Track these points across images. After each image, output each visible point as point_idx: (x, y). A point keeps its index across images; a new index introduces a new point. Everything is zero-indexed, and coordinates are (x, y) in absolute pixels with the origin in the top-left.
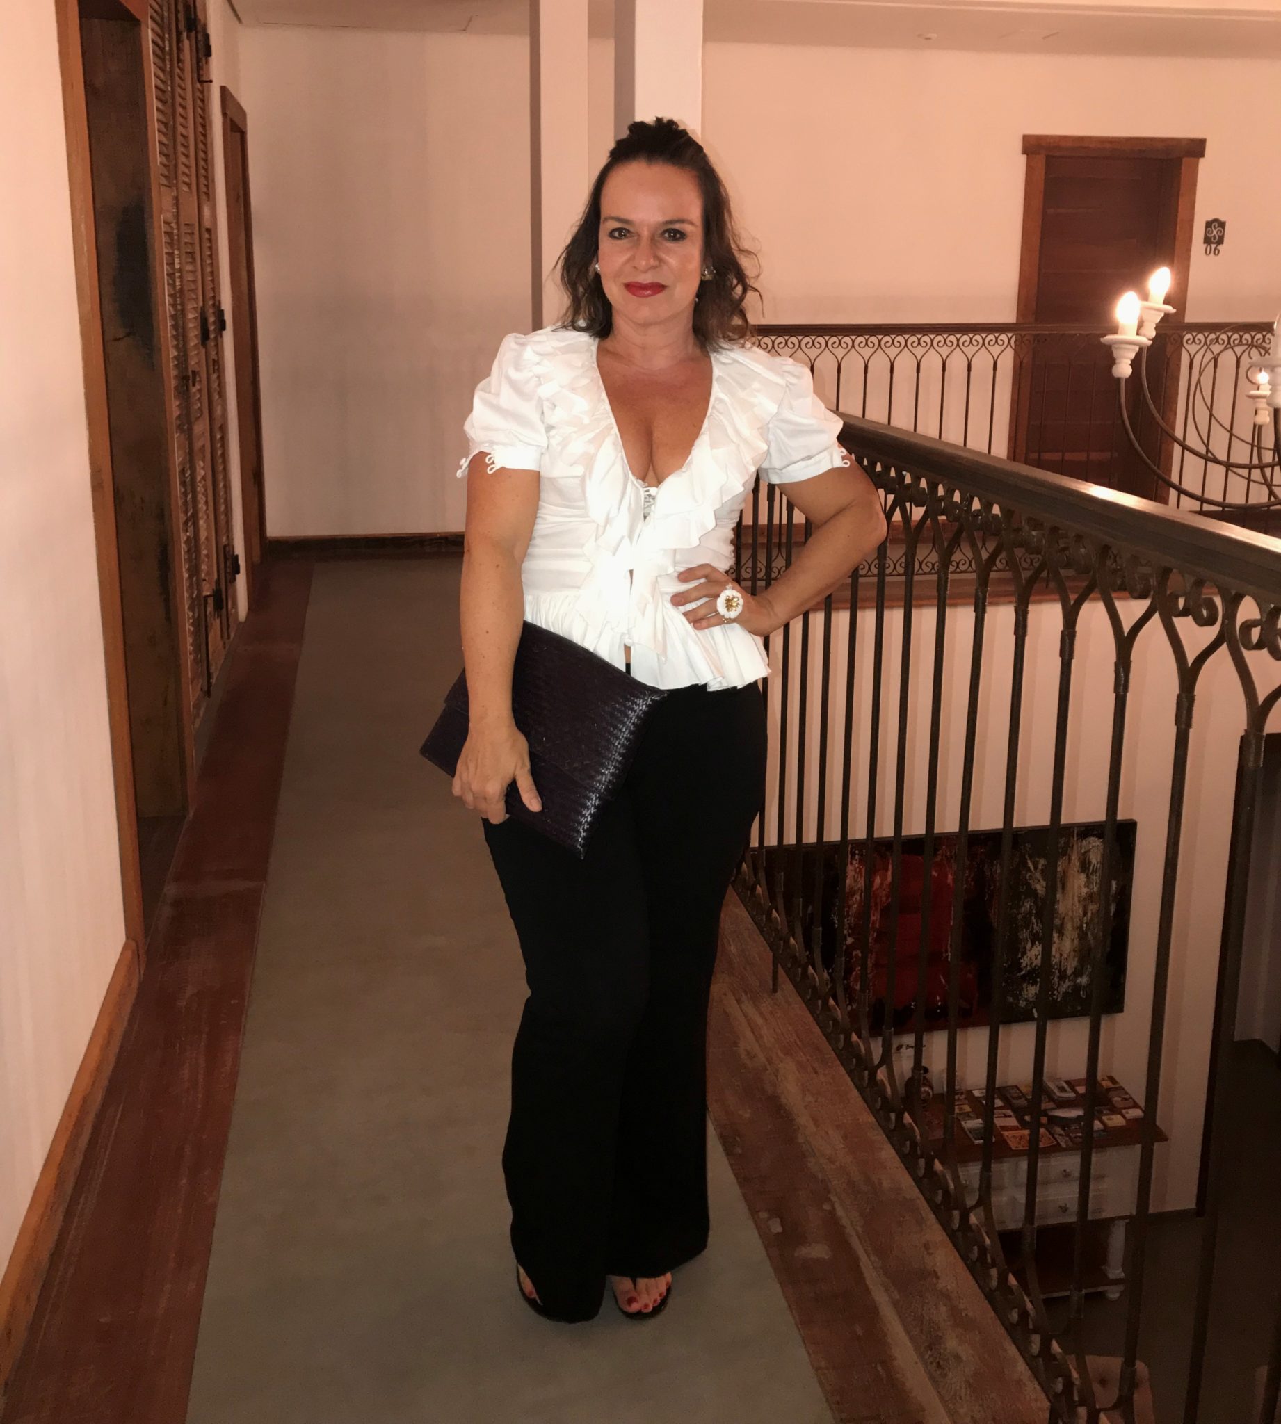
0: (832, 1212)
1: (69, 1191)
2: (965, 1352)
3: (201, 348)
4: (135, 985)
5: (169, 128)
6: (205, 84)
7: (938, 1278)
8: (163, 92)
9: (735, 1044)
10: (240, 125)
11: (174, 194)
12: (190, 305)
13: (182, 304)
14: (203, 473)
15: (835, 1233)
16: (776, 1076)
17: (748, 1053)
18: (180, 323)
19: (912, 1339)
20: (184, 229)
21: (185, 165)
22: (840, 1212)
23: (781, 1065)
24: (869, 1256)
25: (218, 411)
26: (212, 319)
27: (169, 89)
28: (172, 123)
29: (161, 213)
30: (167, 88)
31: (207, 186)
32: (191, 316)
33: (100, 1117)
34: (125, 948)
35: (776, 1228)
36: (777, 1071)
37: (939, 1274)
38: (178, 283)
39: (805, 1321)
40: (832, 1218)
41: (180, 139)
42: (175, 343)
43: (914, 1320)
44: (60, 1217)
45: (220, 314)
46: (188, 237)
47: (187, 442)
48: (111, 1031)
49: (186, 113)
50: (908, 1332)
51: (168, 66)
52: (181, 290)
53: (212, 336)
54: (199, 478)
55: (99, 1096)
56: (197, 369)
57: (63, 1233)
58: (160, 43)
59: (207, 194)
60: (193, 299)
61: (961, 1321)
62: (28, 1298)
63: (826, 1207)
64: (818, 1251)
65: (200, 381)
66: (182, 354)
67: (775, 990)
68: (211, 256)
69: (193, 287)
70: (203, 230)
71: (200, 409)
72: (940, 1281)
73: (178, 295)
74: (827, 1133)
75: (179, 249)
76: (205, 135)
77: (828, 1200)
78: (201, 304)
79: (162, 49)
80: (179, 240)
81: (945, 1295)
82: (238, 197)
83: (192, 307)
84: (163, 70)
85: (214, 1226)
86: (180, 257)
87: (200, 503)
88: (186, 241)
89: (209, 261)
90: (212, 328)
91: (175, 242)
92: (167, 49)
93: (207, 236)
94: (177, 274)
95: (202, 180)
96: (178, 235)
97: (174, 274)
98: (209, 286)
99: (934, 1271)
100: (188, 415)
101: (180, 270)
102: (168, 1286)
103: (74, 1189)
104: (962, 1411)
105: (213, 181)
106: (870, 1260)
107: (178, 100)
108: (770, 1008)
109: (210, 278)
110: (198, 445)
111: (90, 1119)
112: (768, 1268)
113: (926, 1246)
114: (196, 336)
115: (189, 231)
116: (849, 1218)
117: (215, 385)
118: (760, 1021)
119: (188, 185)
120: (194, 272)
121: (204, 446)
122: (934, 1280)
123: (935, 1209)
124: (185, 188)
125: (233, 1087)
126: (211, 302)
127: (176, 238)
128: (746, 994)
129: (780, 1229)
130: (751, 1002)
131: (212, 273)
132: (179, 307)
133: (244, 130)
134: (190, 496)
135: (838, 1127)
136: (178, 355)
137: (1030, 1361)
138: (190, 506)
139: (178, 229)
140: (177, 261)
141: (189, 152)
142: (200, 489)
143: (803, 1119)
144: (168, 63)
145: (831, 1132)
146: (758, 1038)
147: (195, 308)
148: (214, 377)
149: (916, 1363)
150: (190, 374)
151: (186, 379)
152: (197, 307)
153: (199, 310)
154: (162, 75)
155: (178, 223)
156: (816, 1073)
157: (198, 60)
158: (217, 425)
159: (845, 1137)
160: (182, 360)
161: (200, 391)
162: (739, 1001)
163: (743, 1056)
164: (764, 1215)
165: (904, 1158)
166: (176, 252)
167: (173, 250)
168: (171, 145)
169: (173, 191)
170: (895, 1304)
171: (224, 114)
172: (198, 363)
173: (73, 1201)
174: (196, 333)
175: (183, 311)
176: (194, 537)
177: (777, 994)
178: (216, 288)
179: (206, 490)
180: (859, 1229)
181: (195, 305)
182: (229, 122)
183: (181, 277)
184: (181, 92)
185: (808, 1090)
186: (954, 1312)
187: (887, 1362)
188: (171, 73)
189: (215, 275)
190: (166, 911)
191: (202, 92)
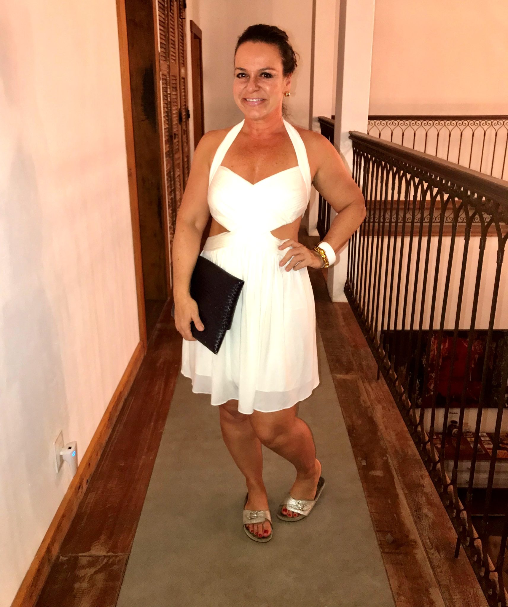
0: (387, 460)
1: (114, 423)
2: (430, 515)
3: (179, 124)
4: (142, 357)
5: (166, 36)
6: (184, 19)
7: (424, 488)
8: (164, 23)
9: (359, 397)
10: (199, 36)
11: (168, 63)
12: (174, 108)
13: (171, 107)
14: (179, 173)
15: (386, 467)
16: (373, 410)
17: (364, 401)
18: (170, 114)
19: (410, 507)
20: (172, 77)
21: (173, 52)
22: (390, 461)
23: (376, 407)
24: (398, 476)
25: (186, 149)
26: (184, 114)
27: (167, 22)
28: (167, 36)
29: (160, 71)
30: (165, 22)
31: (183, 61)
32: (174, 112)
33: (126, 400)
34: (139, 344)
35: (364, 463)
36: (374, 408)
37: (425, 486)
38: (169, 99)
39: (369, 496)
40: (386, 463)
41: (171, 42)
42: (167, 122)
43: (412, 501)
44: (110, 431)
45: (188, 111)
46: (174, 81)
47: (172, 161)
48: (131, 372)
49: (174, 31)
50: (408, 504)
51: (166, 13)
52: (170, 102)
53: (184, 120)
54: (176, 176)
55: (126, 393)
56: (176, 133)
57: (111, 436)
58: (163, 3)
59: (183, 64)
60: (176, 106)
61: (430, 503)
62: (97, 455)
63: (385, 458)
64: (378, 473)
65: (178, 138)
66: (170, 127)
67: (378, 379)
68: (184, 89)
69: (175, 100)
70: (181, 78)
71: (178, 149)
72: (425, 489)
73: (169, 104)
74: (390, 433)
75: (169, 86)
76: (183, 40)
77: (386, 456)
78: (179, 107)
79: (164, 6)
80: (170, 82)
81: (426, 494)
82: (198, 65)
83: (175, 108)
84: (164, 14)
85: (161, 439)
86: (170, 89)
87: (177, 185)
88: (173, 82)
89: (183, 91)
90: (184, 117)
91: (168, 83)
92: (166, 5)
93: (182, 80)
94: (169, 96)
95: (181, 58)
96: (169, 80)
97: (167, 95)
98: (183, 101)
99: (423, 485)
100: (172, 151)
101: (170, 94)
102: (144, 457)
103: (116, 422)
104: (425, 534)
105: (186, 58)
106: (398, 478)
107: (170, 25)
108: (375, 386)
109: (184, 97)
110: (176, 162)
111: (123, 400)
112: (358, 477)
113: (422, 476)
114: (177, 120)
115: (175, 78)
116: (393, 463)
117: (185, 140)
118: (370, 389)
119: (175, 60)
120: (176, 95)
121: (179, 163)
122: (423, 488)
123: (425, 462)
124: (173, 62)
125: (172, 394)
126: (184, 107)
127: (168, 81)
128: (367, 379)
129: (365, 464)
130: (368, 383)
131: (185, 95)
132: (169, 108)
133: (201, 38)
134: (172, 182)
135: (395, 431)
136: (169, 127)
137: (452, 519)
138: (173, 186)
139: (169, 77)
140: (169, 90)
141: (175, 47)
142: (177, 179)
143: (381, 427)
144: (166, 11)
145: (391, 432)
146: (368, 395)
147: (176, 109)
148: (185, 136)
149: (410, 515)
150: (173, 134)
151: (171, 137)
152: (177, 109)
153: (178, 110)
154: (163, 17)
155: (169, 75)
156: (390, 411)
157: (180, 9)
158: (185, 155)
159: (397, 435)
160: (170, 130)
161: (178, 142)
162: (363, 382)
163: (361, 402)
164: (360, 458)
165: (416, 443)
166: (168, 87)
167: (167, 86)
168: (167, 44)
169: (167, 62)
170: (405, 495)
171: (191, 32)
172: (178, 131)
173: (115, 426)
174: (177, 119)
175: (171, 110)
176: (174, 198)
177: (379, 381)
178: (186, 101)
179: (180, 180)
180: (396, 467)
181: (177, 108)
182: (193, 34)
183: (170, 97)
184: (172, 23)
185: (385, 417)
186: (428, 500)
187: (398, 514)
188: (168, 15)
189: (186, 96)
190: (156, 333)
191: (182, 23)
